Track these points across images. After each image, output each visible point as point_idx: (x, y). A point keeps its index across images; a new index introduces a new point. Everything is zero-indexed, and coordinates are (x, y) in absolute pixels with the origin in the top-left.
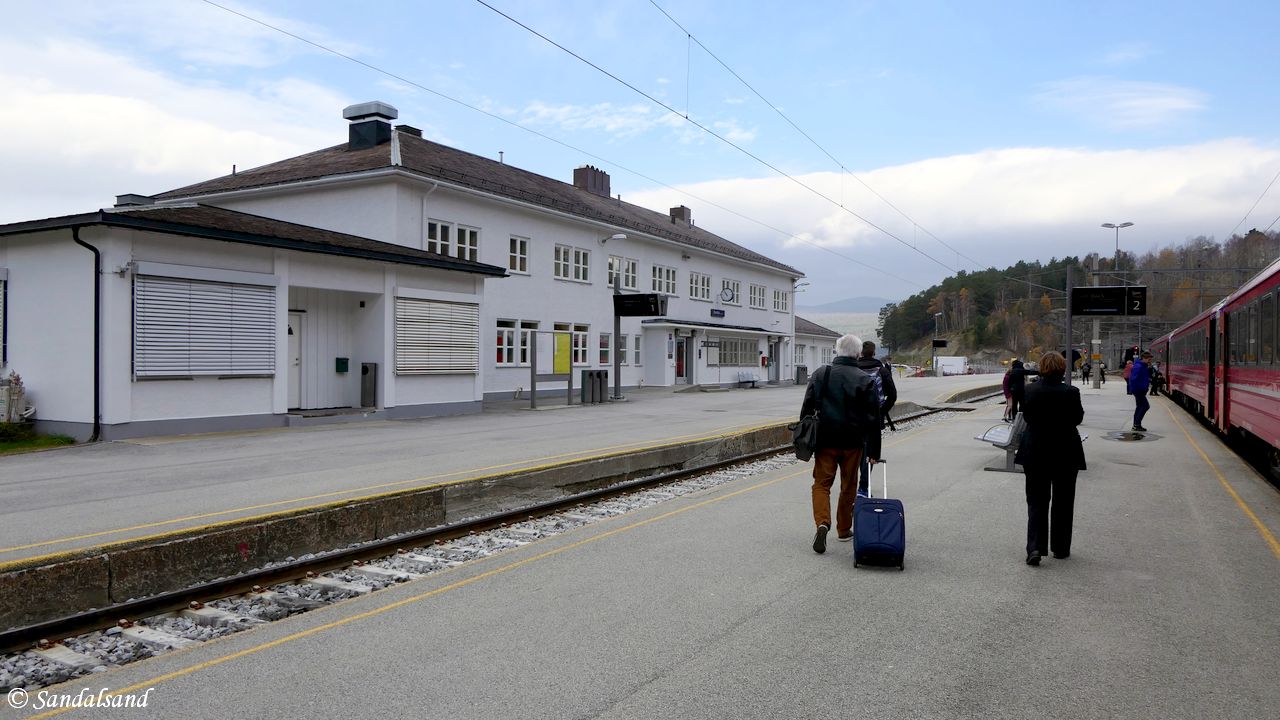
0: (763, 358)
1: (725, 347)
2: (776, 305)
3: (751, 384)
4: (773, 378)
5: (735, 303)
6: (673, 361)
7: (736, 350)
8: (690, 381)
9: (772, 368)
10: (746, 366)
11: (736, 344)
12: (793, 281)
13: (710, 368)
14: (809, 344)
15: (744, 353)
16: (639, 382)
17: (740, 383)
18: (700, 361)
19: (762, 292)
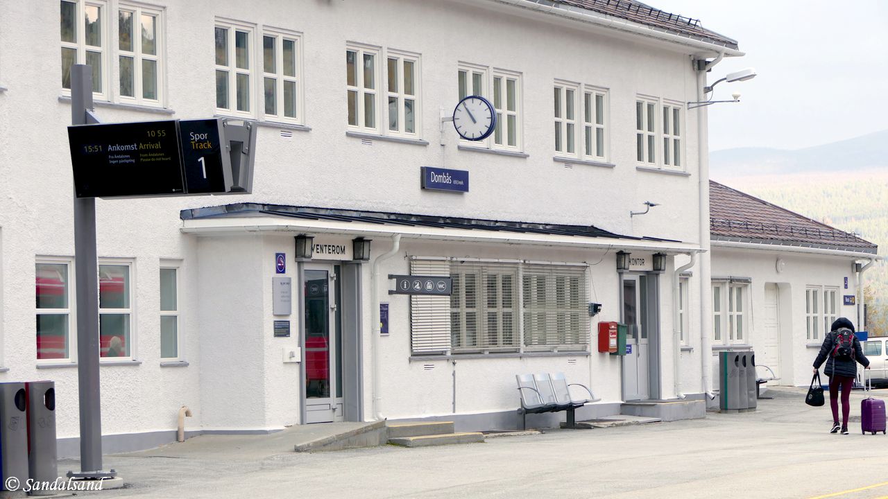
0: (604, 328)
1: (470, 292)
2: (643, 148)
3: (562, 416)
4: (637, 392)
5: (504, 147)
6: (293, 347)
7: (508, 302)
8: (352, 410)
9: (635, 361)
10: (548, 354)
11: (507, 281)
12: (701, 65)
13: (420, 366)
14: (760, 276)
15: (535, 310)
16: (177, 420)
17: (525, 412)
18: (383, 341)
19: (596, 104)
